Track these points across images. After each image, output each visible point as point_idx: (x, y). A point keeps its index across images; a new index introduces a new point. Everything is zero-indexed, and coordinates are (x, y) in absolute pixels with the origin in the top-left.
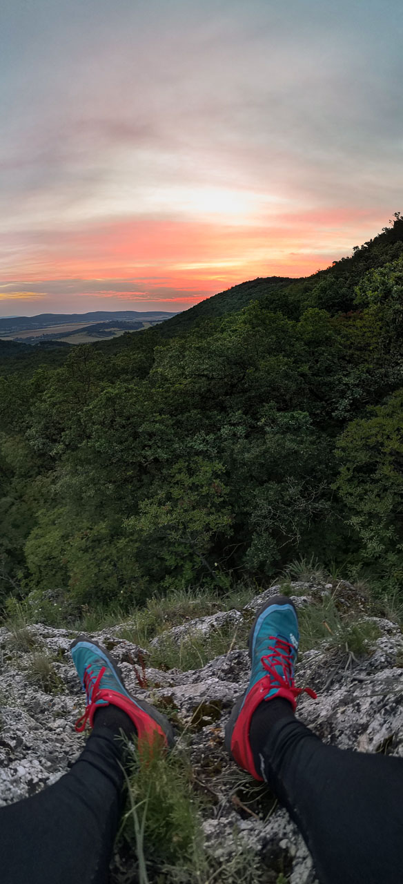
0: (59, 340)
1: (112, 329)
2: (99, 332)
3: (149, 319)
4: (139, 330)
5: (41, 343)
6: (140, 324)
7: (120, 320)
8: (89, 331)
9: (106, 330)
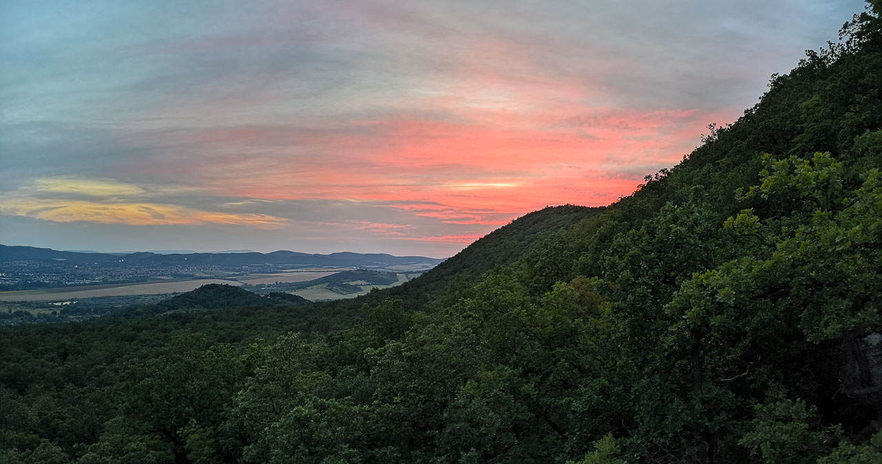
0: (293, 293)
1: (358, 282)
2: (342, 286)
3: (406, 268)
4: (391, 286)
5: (273, 295)
6: (393, 276)
7: (370, 267)
8: (331, 282)
9: (351, 283)
